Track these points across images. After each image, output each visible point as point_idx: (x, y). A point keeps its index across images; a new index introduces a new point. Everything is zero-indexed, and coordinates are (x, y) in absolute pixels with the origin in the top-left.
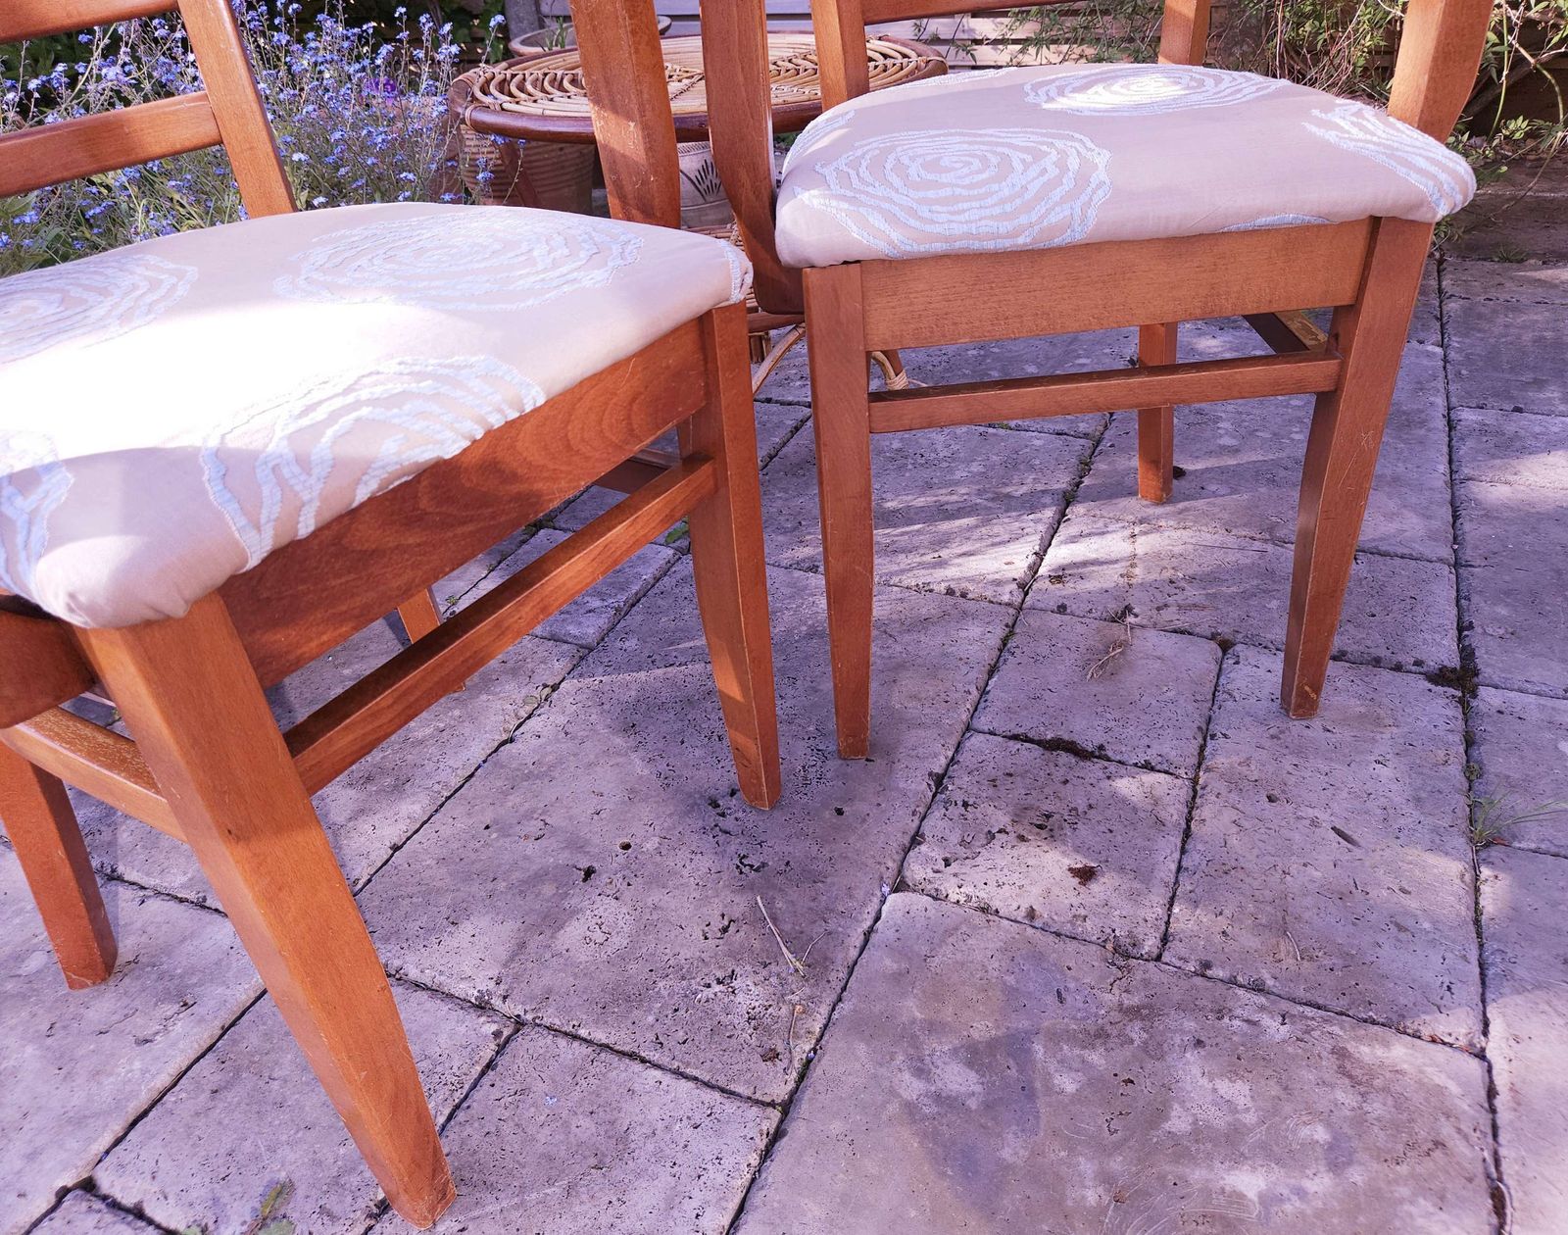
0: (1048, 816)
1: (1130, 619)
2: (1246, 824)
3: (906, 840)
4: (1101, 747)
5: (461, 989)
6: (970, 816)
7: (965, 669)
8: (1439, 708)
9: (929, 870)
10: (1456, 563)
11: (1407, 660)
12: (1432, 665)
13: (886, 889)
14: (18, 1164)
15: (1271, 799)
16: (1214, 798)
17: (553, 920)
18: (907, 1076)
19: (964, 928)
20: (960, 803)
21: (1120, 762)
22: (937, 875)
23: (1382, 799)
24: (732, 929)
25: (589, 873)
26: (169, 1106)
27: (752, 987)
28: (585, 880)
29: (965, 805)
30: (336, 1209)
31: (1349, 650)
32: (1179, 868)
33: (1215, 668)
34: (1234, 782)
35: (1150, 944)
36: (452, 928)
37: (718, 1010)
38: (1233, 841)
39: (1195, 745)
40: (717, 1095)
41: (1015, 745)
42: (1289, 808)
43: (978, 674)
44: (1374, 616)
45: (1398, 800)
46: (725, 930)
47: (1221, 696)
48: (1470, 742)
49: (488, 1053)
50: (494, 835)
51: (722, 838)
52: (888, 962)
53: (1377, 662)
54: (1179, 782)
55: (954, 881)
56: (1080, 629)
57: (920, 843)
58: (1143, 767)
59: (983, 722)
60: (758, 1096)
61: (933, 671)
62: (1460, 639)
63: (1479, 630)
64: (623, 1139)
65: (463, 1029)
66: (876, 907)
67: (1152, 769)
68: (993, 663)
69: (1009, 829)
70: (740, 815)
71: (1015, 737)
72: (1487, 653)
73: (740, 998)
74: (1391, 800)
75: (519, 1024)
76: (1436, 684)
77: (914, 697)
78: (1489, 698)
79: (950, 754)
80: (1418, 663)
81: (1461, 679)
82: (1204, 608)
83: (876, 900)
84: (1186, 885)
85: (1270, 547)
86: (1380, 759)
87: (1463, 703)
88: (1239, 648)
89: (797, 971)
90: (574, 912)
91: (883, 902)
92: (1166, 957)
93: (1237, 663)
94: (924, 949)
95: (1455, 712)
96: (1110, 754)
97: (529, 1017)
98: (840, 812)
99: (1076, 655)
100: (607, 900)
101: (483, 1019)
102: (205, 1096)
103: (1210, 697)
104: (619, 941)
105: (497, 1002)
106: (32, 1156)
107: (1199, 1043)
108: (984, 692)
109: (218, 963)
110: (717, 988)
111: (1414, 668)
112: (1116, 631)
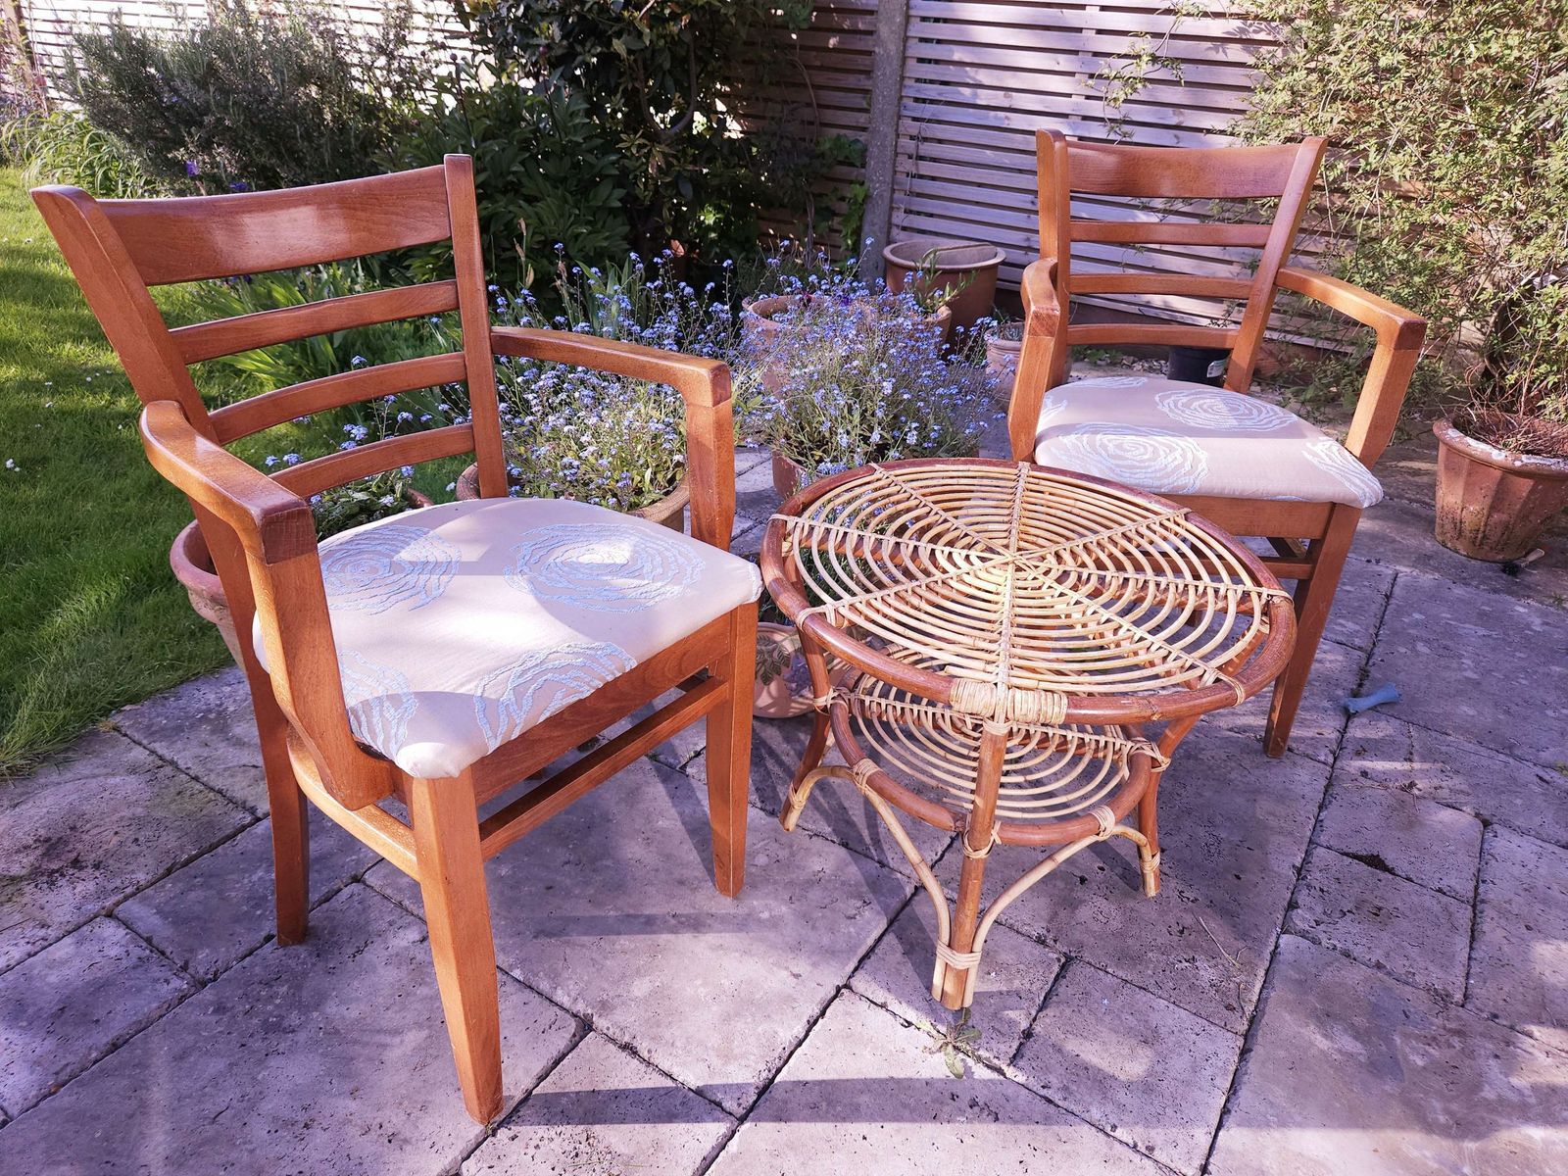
0: (1380, 909)
1: (1416, 792)
2: (1512, 940)
3: (1287, 904)
5: (1025, 930)
6: (1326, 898)
7: (1302, 802)
9: (1306, 926)
13: (1279, 930)
15: (1528, 928)
16: (1488, 921)
17: (1069, 904)
18: (1319, 1037)
19: (1336, 964)
20: (1317, 889)
21: (1421, 885)
22: (1313, 930)
24: (1186, 933)
25: (1082, 880)
26: (880, 955)
27: (1208, 969)
28: (1081, 885)
29: (1322, 890)
30: (1002, 1030)
32: (1470, 958)
33: (1479, 837)
34: (1503, 913)
35: (1458, 997)
37: (1190, 976)
38: (1506, 948)
39: (1472, 884)
40: (1204, 1022)
41: (1348, 859)
43: (1313, 808)
46: (1182, 932)
47: (1486, 856)
49: (1056, 968)
51: (1163, 877)
52: (1291, 973)
54: (1463, 906)
55: (1324, 935)
57: (1297, 908)
58: (1438, 892)
59: (1323, 839)
60: (1227, 1027)
61: (1281, 799)
64: (1156, 1031)
65: (1036, 953)
66: (1275, 940)
67: (1445, 894)
68: (1321, 802)
69: (1354, 911)
71: (1347, 855)
73: (1202, 973)
75: (1070, 958)
77: (1270, 814)
79: (1303, 856)
83: (1274, 936)
84: (1475, 969)
85: (1511, 760)
88: (1496, 826)
89: (1234, 965)
90: (1082, 902)
91: (1279, 938)
92: (1468, 1007)
93: (1495, 837)
94: (1314, 971)
97: (1074, 955)
98: (1238, 878)
100: (1100, 899)
101: (1046, 951)
103: (1478, 854)
104: (1116, 924)
105: (1050, 942)
107: (1497, 1057)
108: (1319, 820)
109: (875, 883)
110: (1186, 964)
112: (1406, 796)
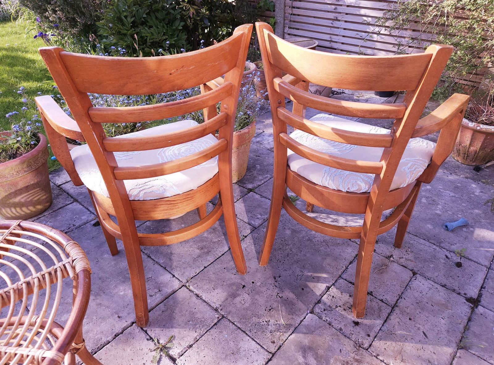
1: (392, 259)
2: (401, 324)
3: (316, 301)
4: (372, 292)
5: (212, 305)
6: (333, 300)
7: (344, 260)
8: (465, 309)
9: (320, 311)
10: (490, 268)
11: (462, 292)
12: (468, 296)
13: (309, 312)
14: (126, 315)
15: (410, 319)
16: (395, 314)
17: (234, 296)
18: (301, 357)
19: (324, 327)
20: (332, 296)
21: (375, 297)
22: (321, 312)
23: (439, 328)
24: (272, 310)
25: (244, 286)
26: (154, 312)
27: (273, 325)
28: (243, 288)
30: (182, 344)
31: (447, 285)
32: (380, 329)
33: (409, 279)
34: (403, 312)
35: (366, 346)
36: (213, 290)
37: (264, 328)
38: (396, 327)
39: (396, 299)
40: (260, 347)
41: (350, 285)
42: (414, 323)
43: (347, 263)
44: (458, 277)
45: (443, 329)
46: (270, 310)
47: (408, 287)
48: (470, 320)
49: (216, 321)
50: (226, 271)
51: (274, 287)
52: (304, 329)
53: (454, 290)
54: (388, 307)
55: (325, 315)
56: (377, 258)
57: (320, 303)
58: (380, 300)
59: (344, 276)
60: (268, 350)
61: (336, 259)
62: (480, 290)
63: (486, 290)
64: (239, 349)
65: (212, 314)
66: (305, 315)
67: (383, 302)
68: (351, 261)
69: (342, 306)
70: (280, 283)
71: (351, 283)
72: (485, 297)
73: (270, 327)
74: (441, 329)
75: (223, 317)
76: (468, 301)
77: (329, 264)
78: (480, 309)
79: (333, 282)
80: (465, 294)
81: (475, 302)
82: (412, 261)
83: (305, 314)
84: (380, 334)
85: (438, 248)
86: (443, 317)
87: (473, 310)
88: (418, 275)
89: (283, 325)
90: (239, 295)
91: (307, 315)
92: (369, 350)
93: (415, 279)
94: (313, 330)
95: (469, 311)
96: (373, 294)
97: (225, 316)
98: (303, 289)
99: (374, 265)
100: (246, 294)
101: (216, 313)
102: (161, 312)
103: (405, 287)
104: (247, 305)
105: (219, 310)
106: (129, 314)
108: (347, 268)
109: (167, 283)
110: (265, 323)
111: (463, 295)
112: (387, 261)
